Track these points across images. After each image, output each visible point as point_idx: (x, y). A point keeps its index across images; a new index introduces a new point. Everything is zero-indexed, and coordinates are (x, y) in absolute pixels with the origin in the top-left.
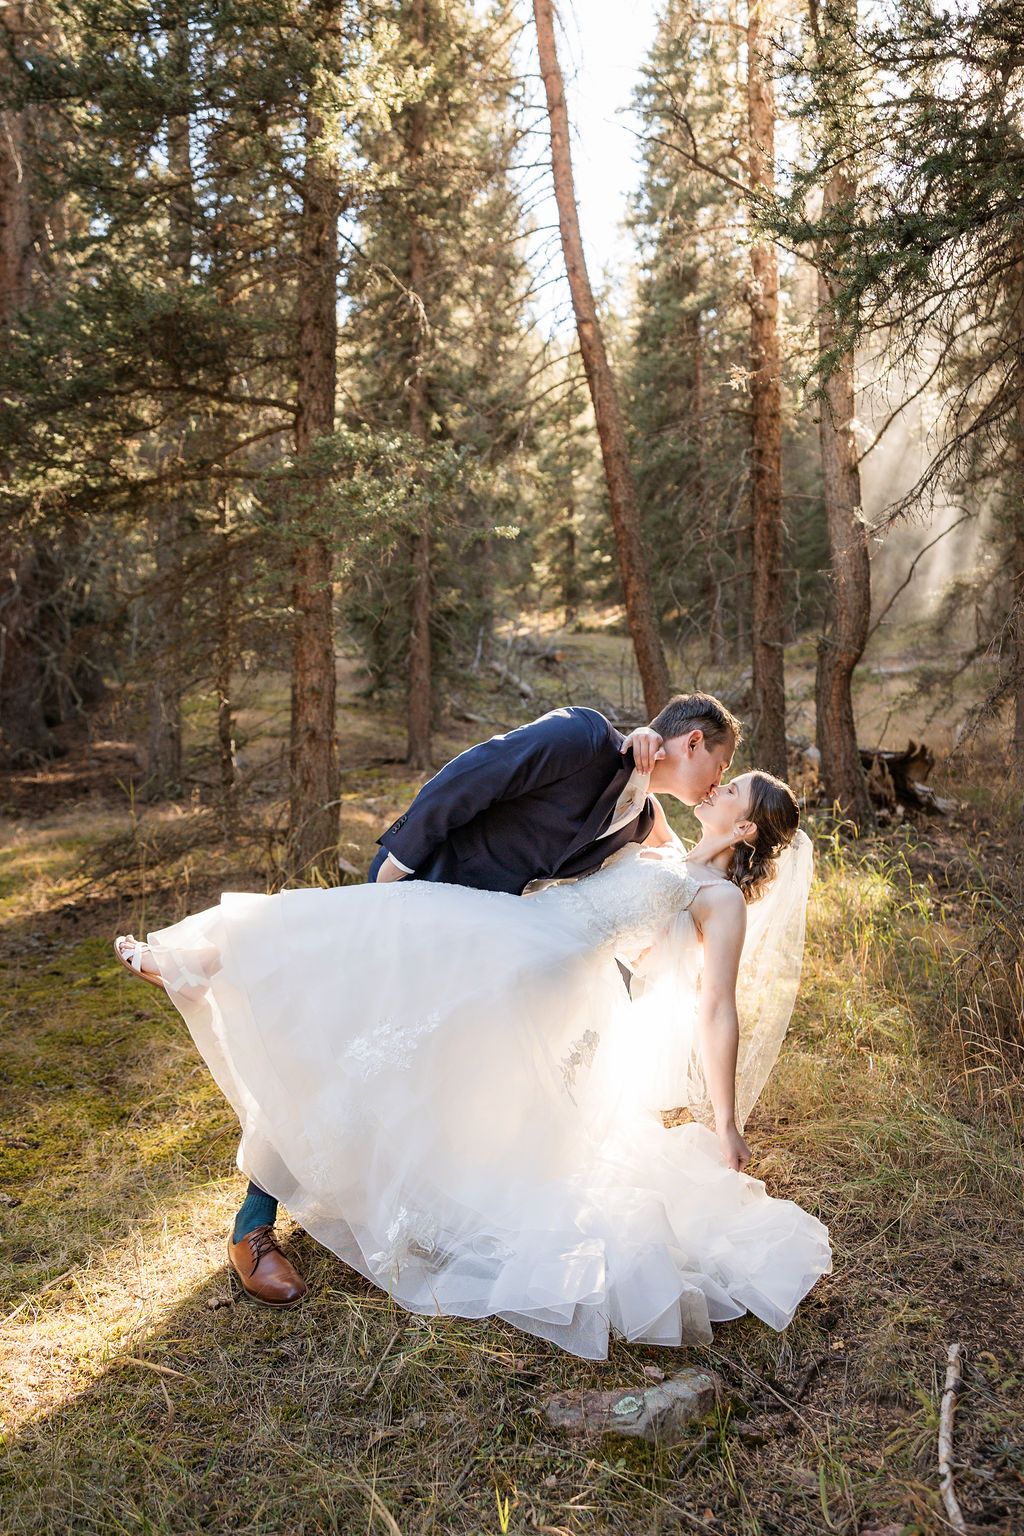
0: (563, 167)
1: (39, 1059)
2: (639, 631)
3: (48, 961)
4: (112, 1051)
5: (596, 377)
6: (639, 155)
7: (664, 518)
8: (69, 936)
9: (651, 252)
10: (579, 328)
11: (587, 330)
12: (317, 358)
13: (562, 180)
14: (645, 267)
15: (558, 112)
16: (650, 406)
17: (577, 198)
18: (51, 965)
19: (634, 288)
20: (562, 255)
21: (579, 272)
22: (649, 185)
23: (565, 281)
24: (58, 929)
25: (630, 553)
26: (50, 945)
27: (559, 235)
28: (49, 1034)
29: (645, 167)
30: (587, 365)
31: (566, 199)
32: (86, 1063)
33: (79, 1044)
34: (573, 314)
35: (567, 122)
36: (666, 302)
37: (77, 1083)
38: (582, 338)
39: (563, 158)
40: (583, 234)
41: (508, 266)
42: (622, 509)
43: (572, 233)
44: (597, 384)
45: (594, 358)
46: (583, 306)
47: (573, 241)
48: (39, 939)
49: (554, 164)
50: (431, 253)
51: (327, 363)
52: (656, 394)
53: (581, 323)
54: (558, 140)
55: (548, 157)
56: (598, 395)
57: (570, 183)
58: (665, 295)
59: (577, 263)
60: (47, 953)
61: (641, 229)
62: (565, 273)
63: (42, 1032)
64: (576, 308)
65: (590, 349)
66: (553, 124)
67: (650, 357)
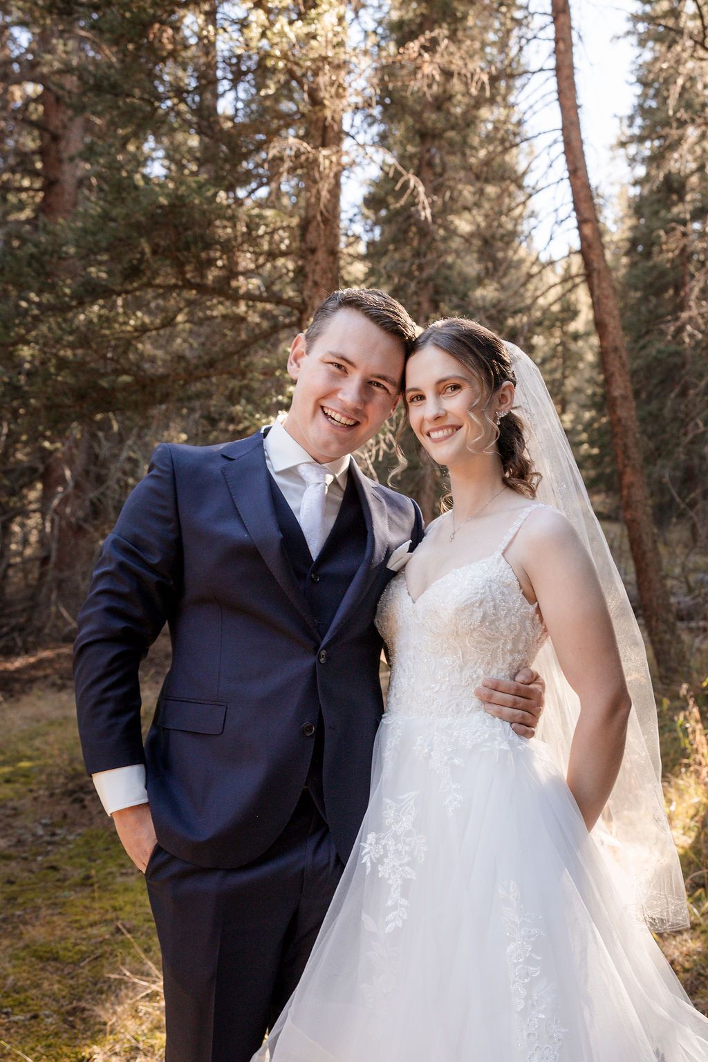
0: (565, 72)
1: (10, 980)
2: (633, 521)
3: (48, 853)
4: (85, 971)
5: (595, 275)
6: (633, 79)
7: (650, 414)
8: (73, 824)
9: (641, 171)
10: (579, 228)
11: (587, 230)
12: (321, 255)
13: (565, 84)
14: (635, 183)
15: (562, 18)
16: (638, 312)
17: (579, 102)
18: (51, 857)
19: (625, 204)
20: (563, 158)
21: (580, 173)
22: (641, 106)
23: (567, 183)
24: (65, 816)
25: (625, 445)
26: (54, 834)
27: (561, 138)
28: (27, 947)
29: (638, 90)
30: (587, 263)
31: (568, 103)
32: (56, 987)
33: (56, 959)
34: (574, 214)
35: (570, 28)
36: (656, 213)
37: (41, 1013)
38: (583, 237)
39: (566, 63)
40: (583, 136)
41: (510, 178)
42: (619, 402)
43: (573, 136)
44: (596, 281)
45: (593, 257)
46: (584, 206)
47: (575, 143)
48: (45, 826)
49: (558, 70)
50: (438, 170)
51: (331, 259)
52: (645, 299)
53: (581, 222)
54: (562, 46)
55: (552, 63)
56: (597, 292)
57: (572, 86)
58: (656, 207)
59: (579, 165)
60: (49, 843)
61: (632, 149)
62: (567, 174)
63: (21, 944)
64: (576, 209)
65: (591, 246)
66: (557, 31)
67: (640, 265)
